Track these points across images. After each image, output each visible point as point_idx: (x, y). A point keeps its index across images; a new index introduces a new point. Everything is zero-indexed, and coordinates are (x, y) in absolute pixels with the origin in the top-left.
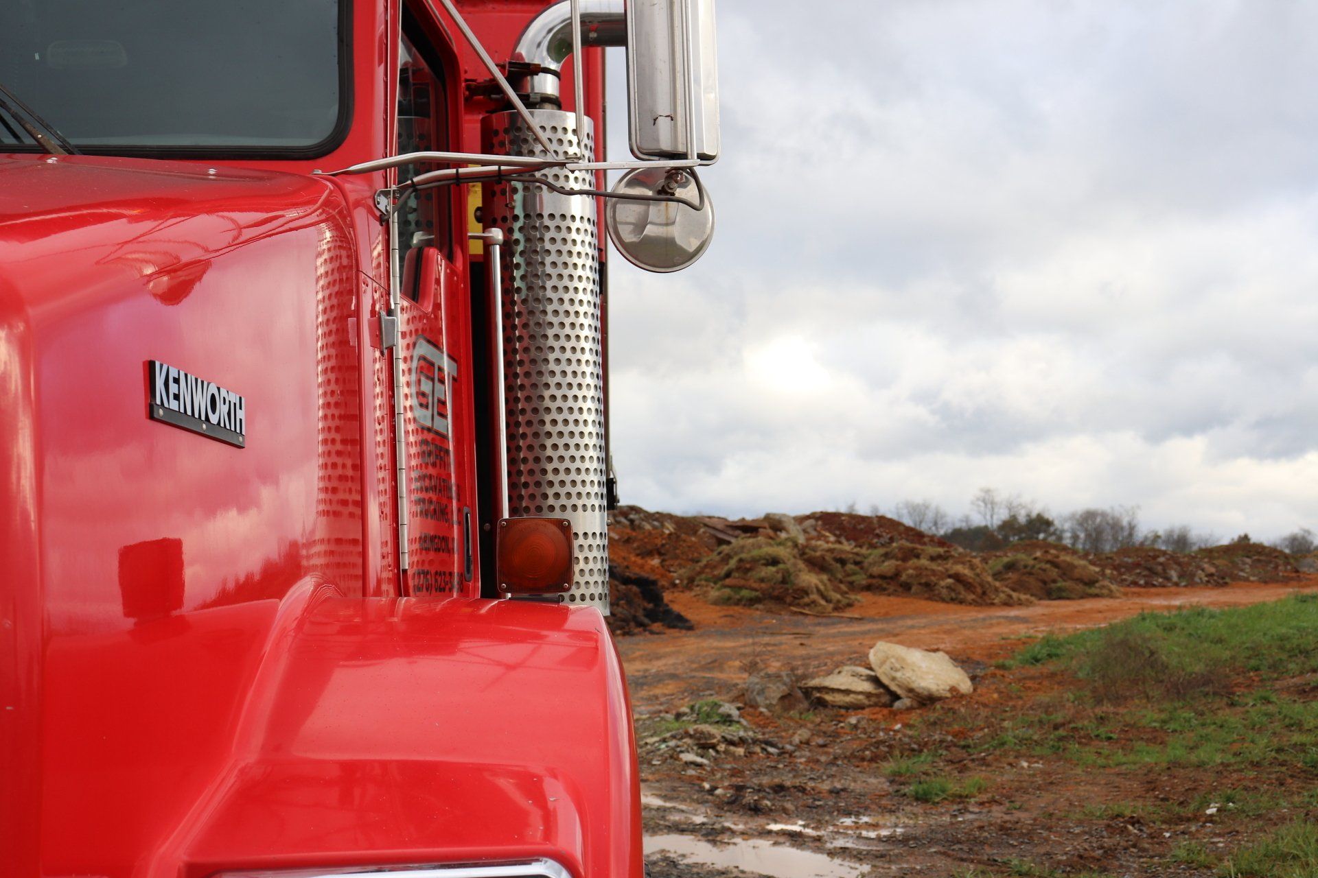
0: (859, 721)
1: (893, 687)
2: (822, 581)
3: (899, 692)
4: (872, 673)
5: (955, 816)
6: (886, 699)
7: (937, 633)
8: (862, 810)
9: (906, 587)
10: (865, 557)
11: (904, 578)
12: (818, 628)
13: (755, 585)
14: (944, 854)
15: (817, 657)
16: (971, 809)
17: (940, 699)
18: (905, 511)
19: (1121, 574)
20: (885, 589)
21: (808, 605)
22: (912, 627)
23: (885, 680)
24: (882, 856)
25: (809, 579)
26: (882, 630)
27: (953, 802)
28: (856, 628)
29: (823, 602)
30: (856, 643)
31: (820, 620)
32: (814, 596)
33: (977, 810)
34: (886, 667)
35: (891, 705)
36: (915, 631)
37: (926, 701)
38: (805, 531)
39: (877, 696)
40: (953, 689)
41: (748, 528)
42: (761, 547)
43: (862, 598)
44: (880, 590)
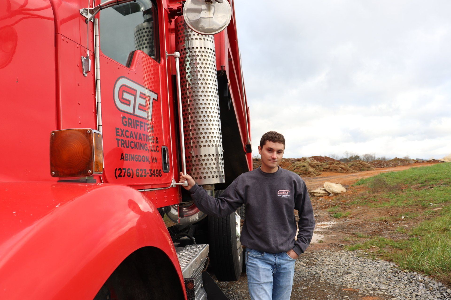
0: (322, 199)
1: (329, 192)
2: (314, 170)
3: (330, 193)
4: (325, 189)
5: (344, 221)
6: (328, 194)
7: (338, 179)
8: (322, 221)
9: (331, 170)
10: (323, 165)
11: (331, 168)
12: (313, 180)
13: (300, 171)
14: (342, 232)
15: (313, 186)
16: (347, 219)
17: (339, 194)
18: (331, 156)
19: (375, 165)
20: (327, 171)
21: (311, 175)
22: (333, 178)
23: (327, 190)
24: (327, 233)
25: (311, 169)
26: (327, 179)
27: (343, 218)
28: (321, 179)
29: (314, 174)
30: (321, 182)
31: (314, 178)
32: (312, 173)
33: (349, 220)
34: (328, 187)
35: (329, 196)
36: (334, 179)
37: (336, 194)
38: (310, 160)
39: (326, 194)
40: (342, 191)
41: (299, 160)
42: (301, 163)
43: (322, 173)
44: (326, 171)
